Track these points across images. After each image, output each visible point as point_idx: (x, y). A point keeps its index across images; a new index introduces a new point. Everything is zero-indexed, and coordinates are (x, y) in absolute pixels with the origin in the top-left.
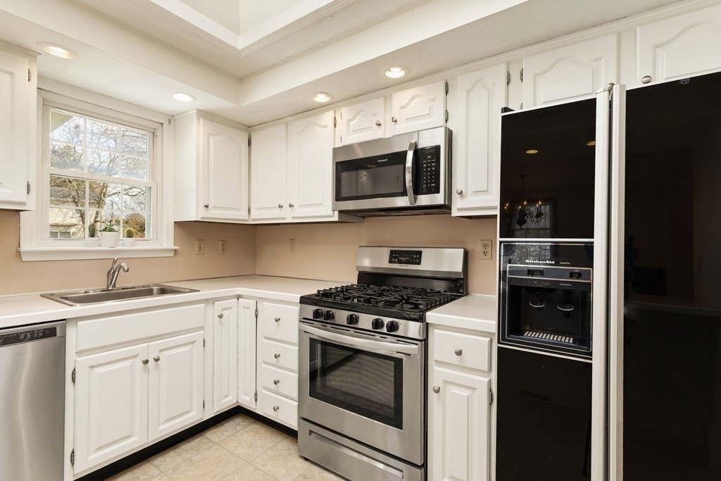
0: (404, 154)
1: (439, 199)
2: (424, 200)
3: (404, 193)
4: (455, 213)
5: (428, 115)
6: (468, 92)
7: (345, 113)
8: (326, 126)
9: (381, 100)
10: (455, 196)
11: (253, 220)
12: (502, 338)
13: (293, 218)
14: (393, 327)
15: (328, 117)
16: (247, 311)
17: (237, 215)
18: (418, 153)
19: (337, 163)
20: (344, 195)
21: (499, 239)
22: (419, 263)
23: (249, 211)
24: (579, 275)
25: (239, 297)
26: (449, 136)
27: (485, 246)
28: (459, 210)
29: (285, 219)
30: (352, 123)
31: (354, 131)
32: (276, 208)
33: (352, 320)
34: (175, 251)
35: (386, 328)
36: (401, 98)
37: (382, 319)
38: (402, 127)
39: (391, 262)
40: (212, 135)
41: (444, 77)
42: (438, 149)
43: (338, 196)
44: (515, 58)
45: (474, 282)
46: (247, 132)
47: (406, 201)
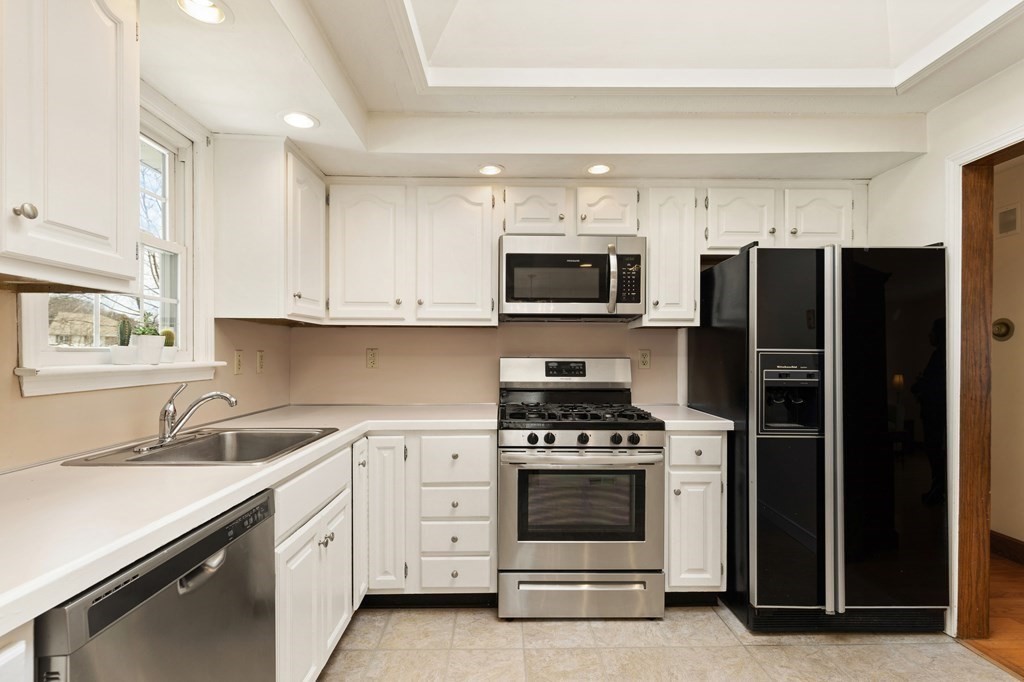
0: (607, 258)
1: (636, 309)
2: (623, 308)
3: (605, 300)
5: (620, 220)
6: (661, 206)
7: (513, 196)
8: (480, 204)
9: (563, 190)
10: (649, 306)
11: (332, 319)
12: (760, 430)
13: (419, 319)
14: (634, 440)
15: (485, 193)
16: (386, 453)
17: (311, 311)
18: (621, 260)
19: (509, 257)
22: (584, 375)
23: (327, 304)
24: (813, 376)
26: (644, 244)
27: (644, 356)
28: (651, 320)
29: (403, 319)
30: (519, 208)
31: (525, 219)
32: (386, 303)
33: (583, 439)
34: (215, 369)
35: (625, 443)
36: (588, 195)
37: (620, 432)
38: (590, 227)
39: (548, 375)
40: (299, 182)
41: (636, 185)
42: (638, 257)
43: (511, 296)
44: (698, 185)
45: (634, 392)
46: (324, 183)
47: (602, 308)
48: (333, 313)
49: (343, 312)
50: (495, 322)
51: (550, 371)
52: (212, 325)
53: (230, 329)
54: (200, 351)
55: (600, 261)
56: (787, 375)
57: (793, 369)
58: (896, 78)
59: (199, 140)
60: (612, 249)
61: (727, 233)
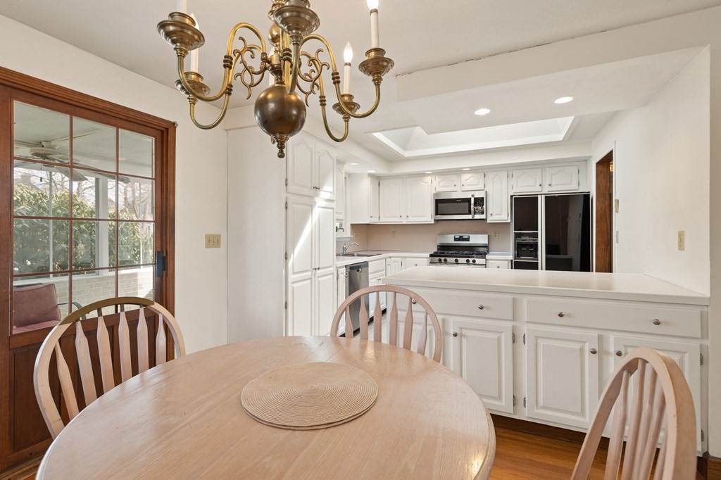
0: (470, 199)
1: (483, 216)
2: (477, 217)
3: (470, 213)
4: (488, 221)
5: (478, 185)
6: (494, 178)
7: (438, 179)
8: (427, 182)
9: (457, 176)
10: (489, 215)
11: (380, 222)
12: (515, 259)
13: (407, 222)
14: (474, 261)
15: (428, 179)
16: (396, 263)
18: (476, 200)
19: (436, 200)
20: (439, 213)
21: (513, 231)
22: (468, 241)
23: (379, 218)
24: (534, 240)
25: (390, 257)
28: (490, 220)
29: (403, 222)
30: (441, 183)
31: (442, 187)
32: (397, 217)
33: (456, 261)
34: (350, 238)
35: (471, 262)
36: (465, 177)
37: (469, 259)
38: (466, 188)
39: (454, 241)
40: (371, 184)
41: (483, 171)
42: (483, 198)
43: (437, 213)
44: (510, 169)
45: (491, 247)
46: (378, 179)
47: (469, 217)
48: (381, 220)
49: (385, 220)
50: (433, 222)
51: (456, 239)
52: (350, 226)
53: (354, 227)
54: (348, 233)
55: (468, 200)
56: (525, 240)
57: (528, 238)
58: (560, 137)
60: (473, 196)
61: (521, 186)
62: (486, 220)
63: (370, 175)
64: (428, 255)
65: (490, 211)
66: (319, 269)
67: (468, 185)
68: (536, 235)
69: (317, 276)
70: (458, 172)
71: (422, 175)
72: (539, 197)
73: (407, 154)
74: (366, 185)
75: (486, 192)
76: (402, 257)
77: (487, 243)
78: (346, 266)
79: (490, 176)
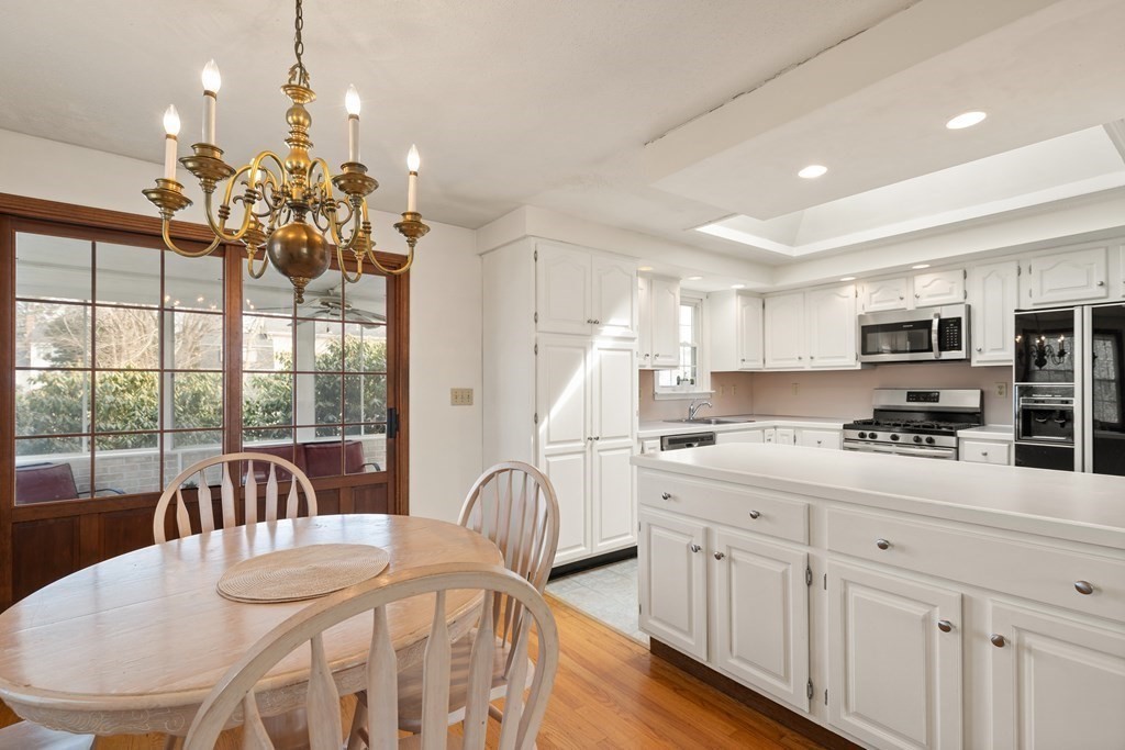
0: (930, 322)
1: (961, 354)
2: (946, 355)
3: (930, 350)
4: (974, 364)
5: (950, 294)
6: (984, 279)
7: (869, 289)
8: (848, 297)
9: (904, 280)
10: (974, 352)
11: (767, 369)
12: (1018, 438)
13: (814, 367)
14: (931, 440)
15: (850, 290)
16: (784, 438)
17: (754, 365)
18: (943, 323)
19: (863, 327)
20: (869, 350)
21: (1014, 383)
22: (937, 401)
23: (764, 361)
24: (1067, 402)
25: (775, 427)
26: (969, 309)
27: (1000, 387)
28: (978, 362)
29: (804, 368)
30: (874, 296)
31: (876, 302)
32: (794, 359)
33: (895, 438)
34: (711, 393)
35: (923, 442)
36: (921, 282)
37: (920, 436)
38: (924, 302)
39: (908, 401)
40: (743, 306)
41: (963, 267)
42: (959, 319)
43: (864, 352)
44: (1021, 259)
45: (989, 415)
46: (761, 299)
47: (930, 356)
48: (767, 366)
49: (773, 365)
50: (859, 367)
51: (910, 398)
52: (709, 375)
53: (717, 377)
54: (705, 386)
55: (928, 324)
56: (1043, 401)
57: (1048, 397)
59: (704, 298)
60: (937, 315)
61: (1050, 291)
62: (968, 360)
63: (740, 293)
64: (841, 426)
65: (977, 343)
66: (598, 439)
67: (929, 296)
68: (1070, 392)
69: (595, 449)
70: (906, 273)
71: (835, 284)
72: (1077, 312)
73: (796, 252)
74: (734, 309)
75: (969, 306)
76: (795, 428)
77: (978, 406)
78: (662, 437)
79: (976, 276)
